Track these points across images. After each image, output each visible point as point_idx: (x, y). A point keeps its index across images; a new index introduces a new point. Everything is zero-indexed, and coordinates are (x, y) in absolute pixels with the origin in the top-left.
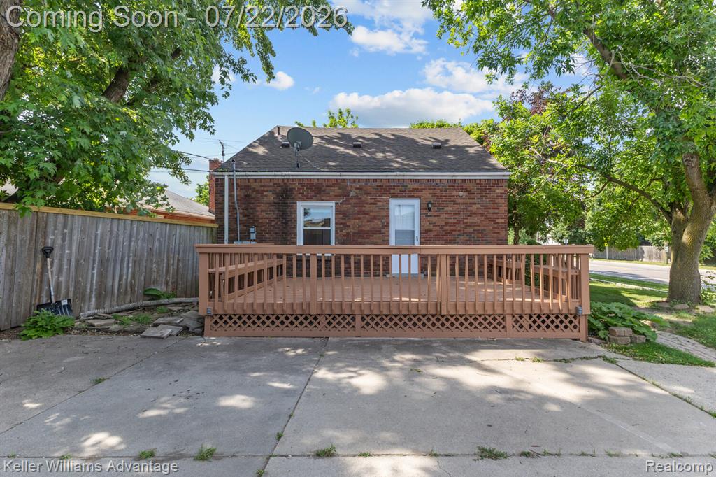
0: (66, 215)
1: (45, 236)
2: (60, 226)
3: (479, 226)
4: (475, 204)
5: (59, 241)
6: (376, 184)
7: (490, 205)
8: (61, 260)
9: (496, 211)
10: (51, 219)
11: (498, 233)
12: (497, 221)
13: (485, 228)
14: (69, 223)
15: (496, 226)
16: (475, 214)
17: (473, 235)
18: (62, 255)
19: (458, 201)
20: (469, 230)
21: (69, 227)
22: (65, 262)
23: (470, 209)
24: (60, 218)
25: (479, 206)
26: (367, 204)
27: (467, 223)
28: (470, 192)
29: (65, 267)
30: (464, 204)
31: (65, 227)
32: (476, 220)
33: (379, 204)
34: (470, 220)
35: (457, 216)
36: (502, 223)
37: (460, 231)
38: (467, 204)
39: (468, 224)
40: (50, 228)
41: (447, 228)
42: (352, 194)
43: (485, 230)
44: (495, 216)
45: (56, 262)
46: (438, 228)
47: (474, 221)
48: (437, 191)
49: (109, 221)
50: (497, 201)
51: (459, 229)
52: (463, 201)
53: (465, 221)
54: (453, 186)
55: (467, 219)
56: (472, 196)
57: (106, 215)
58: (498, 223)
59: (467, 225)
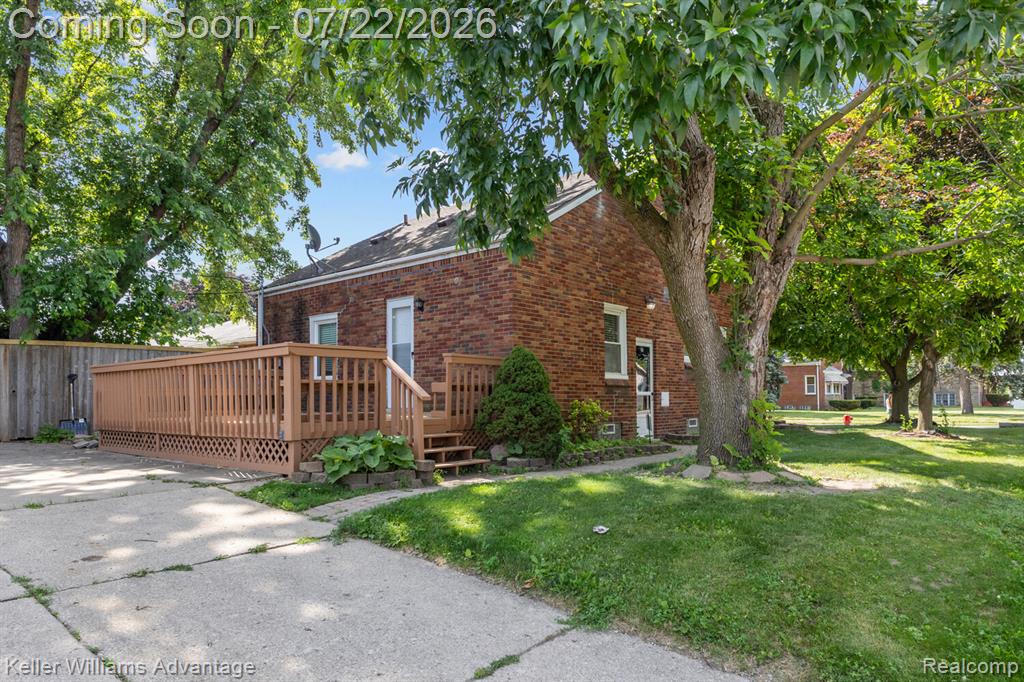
0: (85, 348)
1: (70, 366)
2: (81, 357)
3: (477, 329)
4: (472, 293)
5: (82, 370)
6: (373, 281)
7: (490, 293)
8: (84, 386)
9: (499, 301)
10: (74, 352)
11: (502, 338)
12: (500, 317)
13: (484, 332)
14: (89, 355)
15: (498, 326)
16: (472, 309)
17: (470, 345)
18: (85, 382)
19: (453, 292)
20: (466, 337)
21: (89, 358)
22: (88, 388)
23: (466, 302)
24: (81, 351)
25: (477, 296)
26: (364, 311)
27: (462, 326)
28: (466, 276)
29: (88, 392)
30: (459, 296)
31: (86, 357)
32: (474, 319)
33: (374, 309)
34: (465, 322)
35: (452, 316)
36: (507, 321)
37: (455, 339)
38: (463, 295)
39: (466, 328)
40: (74, 359)
41: (441, 336)
42: (351, 300)
43: (484, 336)
44: (497, 310)
45: (81, 387)
46: (430, 337)
47: (471, 322)
48: (431, 281)
49: (125, 352)
50: (500, 284)
51: (454, 336)
52: (458, 291)
53: (461, 322)
54: (448, 270)
55: (463, 319)
56: (469, 282)
57: (123, 345)
58: (501, 322)
59: (465, 330)
